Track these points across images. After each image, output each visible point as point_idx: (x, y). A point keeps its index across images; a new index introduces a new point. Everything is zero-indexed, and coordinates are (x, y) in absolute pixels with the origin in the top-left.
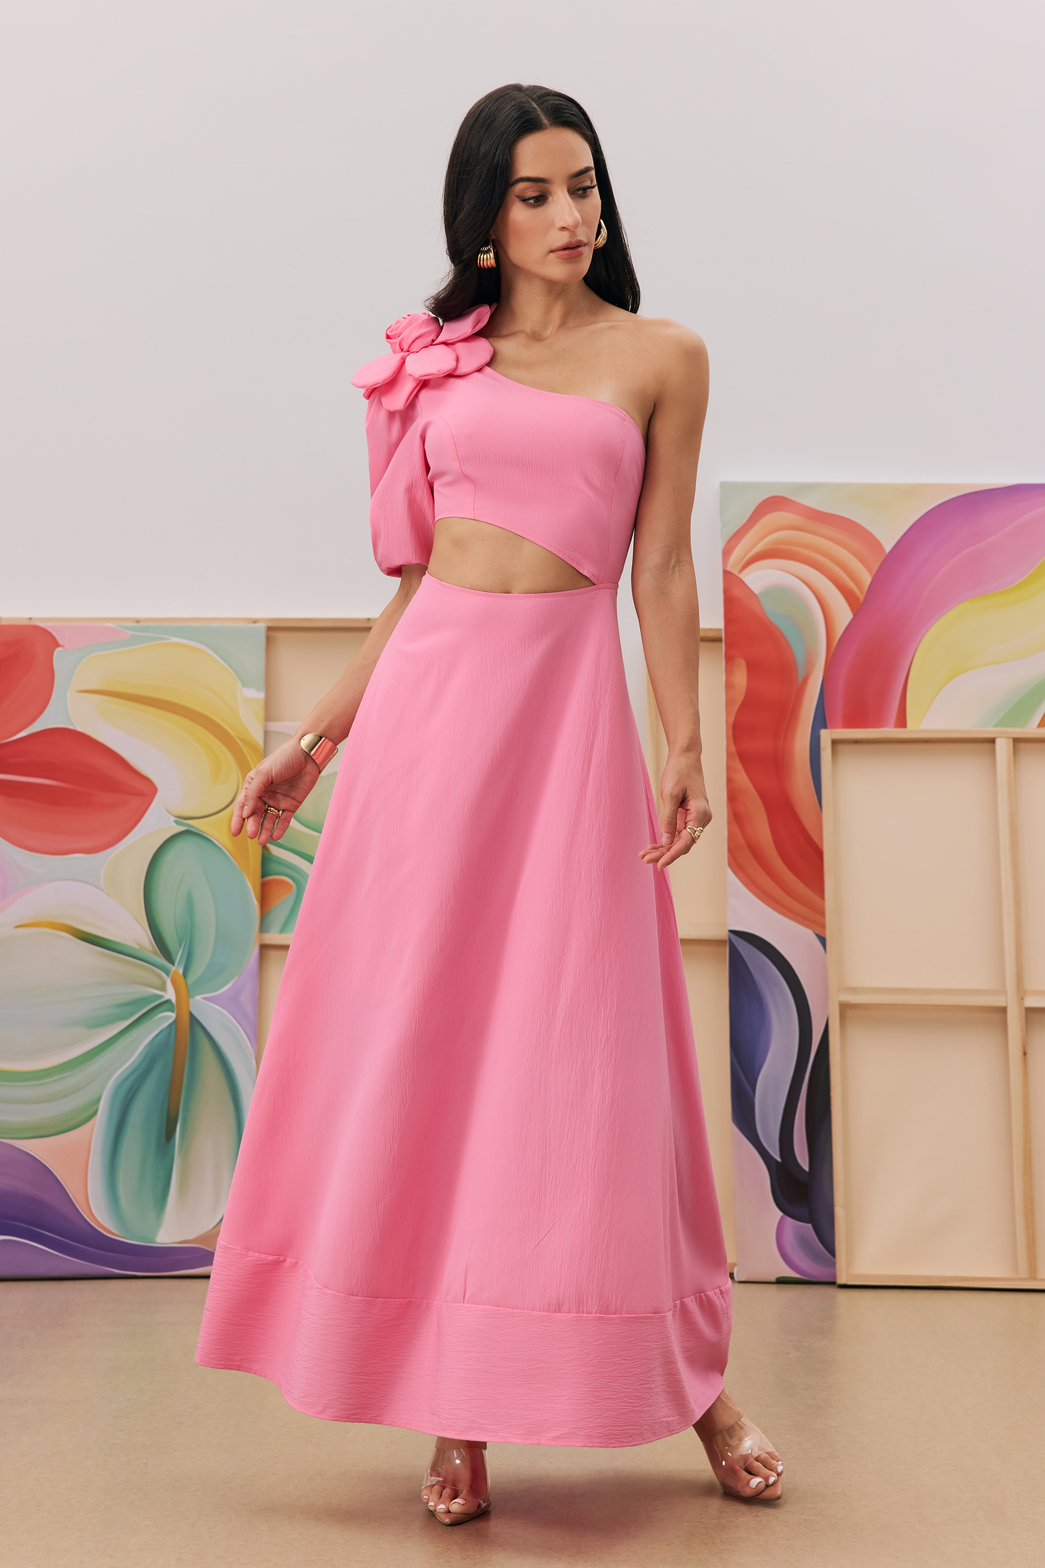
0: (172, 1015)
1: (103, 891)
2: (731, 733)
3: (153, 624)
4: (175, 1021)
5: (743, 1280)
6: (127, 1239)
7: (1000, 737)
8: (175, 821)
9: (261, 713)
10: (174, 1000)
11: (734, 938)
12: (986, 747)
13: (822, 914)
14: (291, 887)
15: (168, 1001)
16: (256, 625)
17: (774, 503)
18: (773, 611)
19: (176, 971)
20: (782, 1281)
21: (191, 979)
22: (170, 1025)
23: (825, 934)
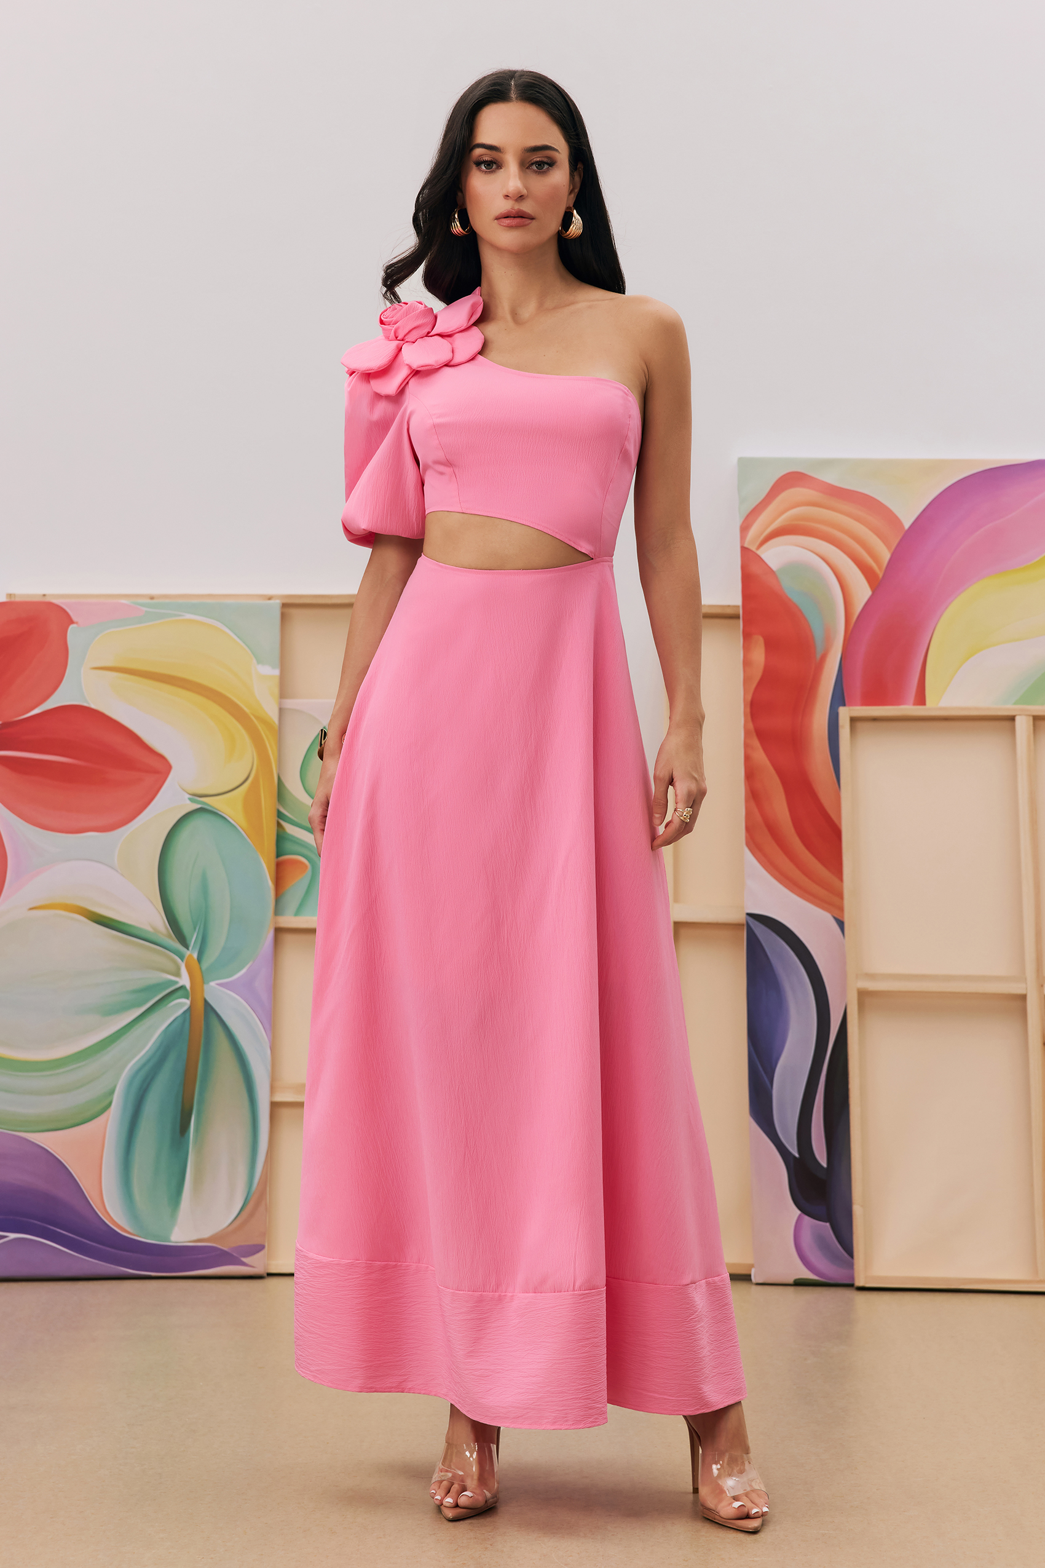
0: (187, 1002)
1: (117, 871)
2: (748, 710)
3: (167, 601)
4: (190, 1009)
5: (761, 1281)
6: (140, 1237)
7: (1019, 715)
8: (190, 799)
9: (276, 691)
10: (188, 986)
11: (752, 922)
12: (1007, 724)
13: (840, 895)
14: (306, 867)
15: (182, 987)
16: (271, 602)
17: (792, 479)
18: (791, 588)
19: (190, 956)
20: (799, 1283)
21: (205, 964)
22: (185, 1012)
23: (843, 917)
